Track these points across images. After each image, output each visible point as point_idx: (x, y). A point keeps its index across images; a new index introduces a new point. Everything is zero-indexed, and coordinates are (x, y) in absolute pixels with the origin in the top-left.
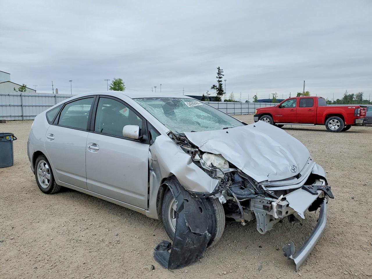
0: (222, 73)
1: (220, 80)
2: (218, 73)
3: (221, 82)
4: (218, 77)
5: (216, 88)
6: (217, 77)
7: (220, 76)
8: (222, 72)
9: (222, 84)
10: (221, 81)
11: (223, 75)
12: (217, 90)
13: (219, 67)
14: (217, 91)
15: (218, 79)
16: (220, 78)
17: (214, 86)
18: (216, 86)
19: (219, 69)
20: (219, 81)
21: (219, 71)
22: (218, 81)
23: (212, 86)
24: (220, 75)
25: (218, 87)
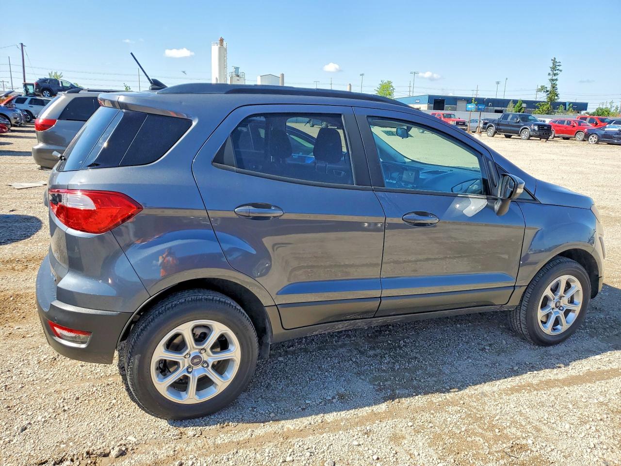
0: (558, 68)
1: (554, 78)
2: (552, 68)
3: (555, 82)
4: (551, 74)
6: (549, 74)
7: (555, 72)
8: (558, 66)
9: (556, 85)
10: (556, 80)
11: (561, 71)
12: (548, 93)
13: (555, 59)
15: (550, 77)
16: (555, 75)
17: (542, 87)
18: (546, 88)
19: (554, 61)
20: (553, 80)
21: (553, 64)
22: (550, 80)
23: (540, 88)
24: (555, 70)
25: (548, 89)
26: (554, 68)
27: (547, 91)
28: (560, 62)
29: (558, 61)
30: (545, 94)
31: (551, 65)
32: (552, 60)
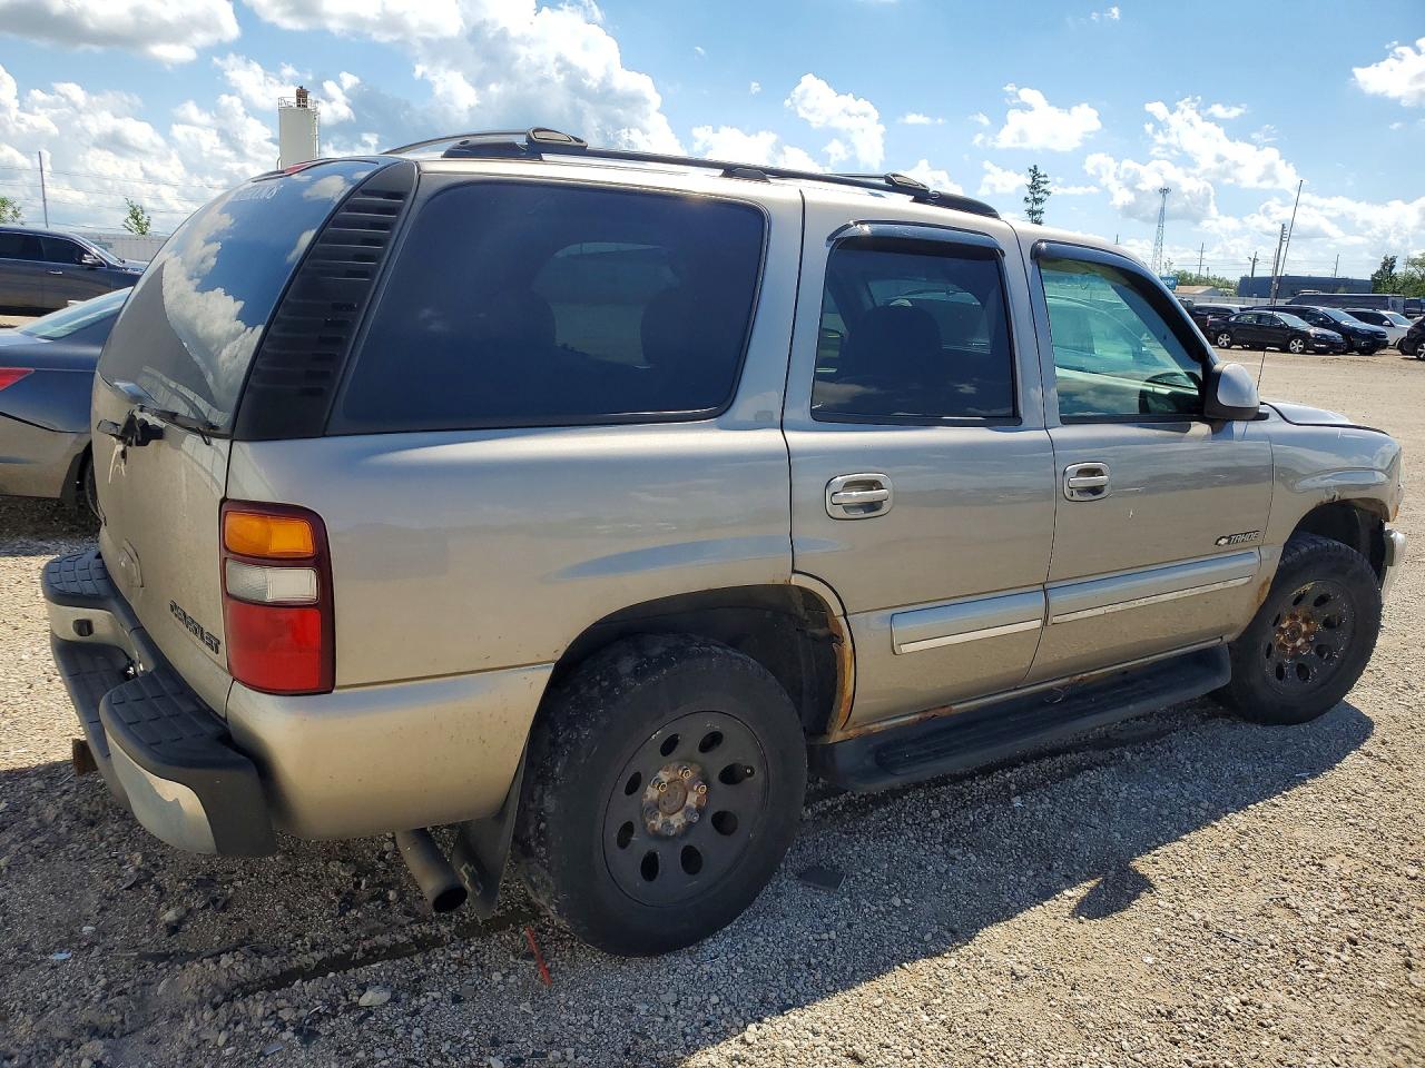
0: (1043, 187)
1: (1036, 208)
2: (1033, 187)
3: (1037, 216)
4: (1031, 199)
6: (1026, 199)
7: (1037, 196)
8: (1045, 182)
9: (1040, 223)
10: (1041, 211)
11: (1048, 193)
13: (1035, 167)
15: (1029, 206)
16: (1041, 200)
19: (1034, 170)
20: (1033, 213)
21: (1034, 179)
22: (1029, 211)
24: (1038, 192)
26: (1034, 187)
28: (1045, 176)
29: (1042, 174)
31: (1030, 182)
32: (1031, 170)
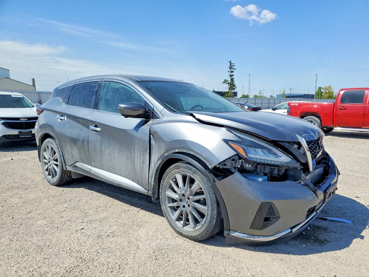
0: (233, 67)
1: (232, 74)
3: (232, 77)
4: (230, 71)
5: (227, 83)
7: (232, 70)
8: (233, 66)
9: (233, 79)
11: (235, 69)
14: (229, 85)
15: (229, 74)
16: (232, 72)
17: (225, 81)
18: (228, 81)
19: (230, 62)
20: (231, 76)
21: (230, 65)
22: (229, 76)
24: (232, 69)
26: (231, 68)
27: (229, 83)
30: (227, 85)
31: (229, 66)
32: (229, 62)
